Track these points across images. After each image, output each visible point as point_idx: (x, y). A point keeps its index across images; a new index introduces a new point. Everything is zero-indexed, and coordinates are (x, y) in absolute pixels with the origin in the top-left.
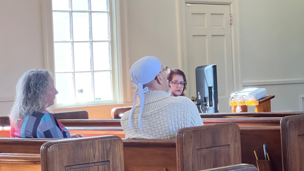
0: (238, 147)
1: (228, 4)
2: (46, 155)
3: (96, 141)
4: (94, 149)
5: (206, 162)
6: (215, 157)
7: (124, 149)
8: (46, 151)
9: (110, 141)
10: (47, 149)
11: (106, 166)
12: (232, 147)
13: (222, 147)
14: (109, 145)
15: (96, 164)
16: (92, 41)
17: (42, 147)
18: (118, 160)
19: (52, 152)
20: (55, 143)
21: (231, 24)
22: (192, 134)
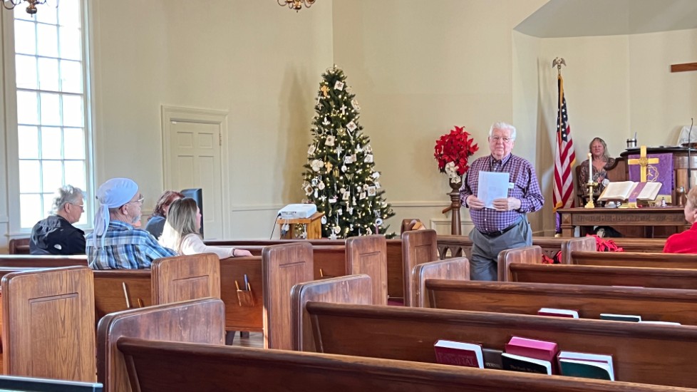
0: (217, 278)
1: (218, 123)
2: (8, 287)
3: (64, 272)
4: (61, 281)
5: (183, 292)
6: (193, 288)
7: (95, 280)
8: (7, 283)
9: (79, 272)
10: (8, 281)
11: (74, 298)
12: (211, 277)
13: (200, 278)
14: (78, 276)
15: (63, 296)
16: (64, 160)
17: (3, 279)
18: (87, 291)
19: (14, 284)
20: (17, 275)
21: (220, 145)
22: (169, 265)
